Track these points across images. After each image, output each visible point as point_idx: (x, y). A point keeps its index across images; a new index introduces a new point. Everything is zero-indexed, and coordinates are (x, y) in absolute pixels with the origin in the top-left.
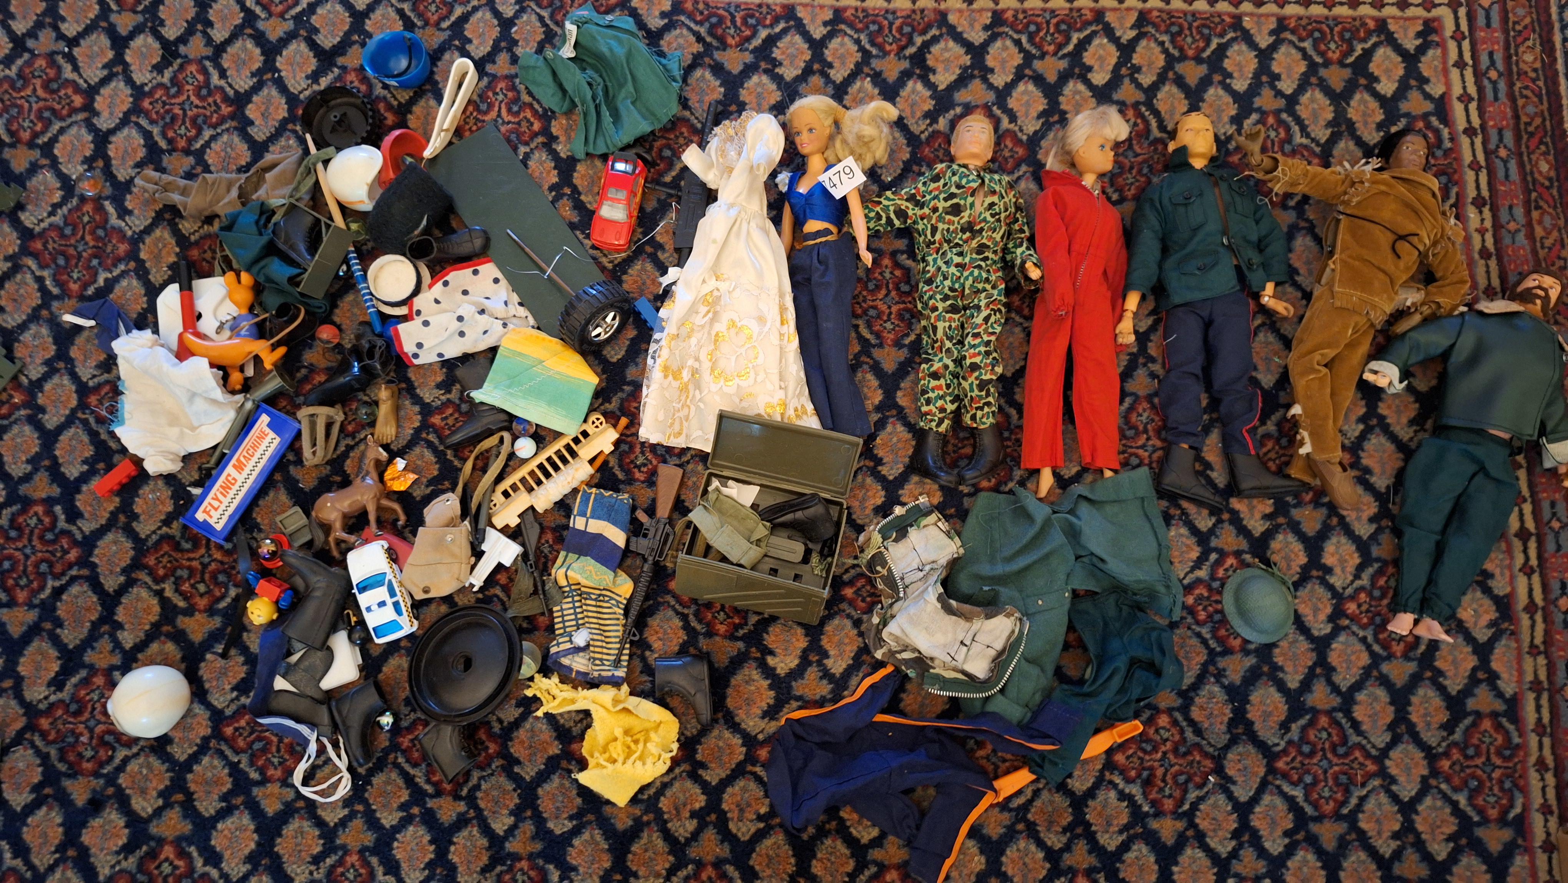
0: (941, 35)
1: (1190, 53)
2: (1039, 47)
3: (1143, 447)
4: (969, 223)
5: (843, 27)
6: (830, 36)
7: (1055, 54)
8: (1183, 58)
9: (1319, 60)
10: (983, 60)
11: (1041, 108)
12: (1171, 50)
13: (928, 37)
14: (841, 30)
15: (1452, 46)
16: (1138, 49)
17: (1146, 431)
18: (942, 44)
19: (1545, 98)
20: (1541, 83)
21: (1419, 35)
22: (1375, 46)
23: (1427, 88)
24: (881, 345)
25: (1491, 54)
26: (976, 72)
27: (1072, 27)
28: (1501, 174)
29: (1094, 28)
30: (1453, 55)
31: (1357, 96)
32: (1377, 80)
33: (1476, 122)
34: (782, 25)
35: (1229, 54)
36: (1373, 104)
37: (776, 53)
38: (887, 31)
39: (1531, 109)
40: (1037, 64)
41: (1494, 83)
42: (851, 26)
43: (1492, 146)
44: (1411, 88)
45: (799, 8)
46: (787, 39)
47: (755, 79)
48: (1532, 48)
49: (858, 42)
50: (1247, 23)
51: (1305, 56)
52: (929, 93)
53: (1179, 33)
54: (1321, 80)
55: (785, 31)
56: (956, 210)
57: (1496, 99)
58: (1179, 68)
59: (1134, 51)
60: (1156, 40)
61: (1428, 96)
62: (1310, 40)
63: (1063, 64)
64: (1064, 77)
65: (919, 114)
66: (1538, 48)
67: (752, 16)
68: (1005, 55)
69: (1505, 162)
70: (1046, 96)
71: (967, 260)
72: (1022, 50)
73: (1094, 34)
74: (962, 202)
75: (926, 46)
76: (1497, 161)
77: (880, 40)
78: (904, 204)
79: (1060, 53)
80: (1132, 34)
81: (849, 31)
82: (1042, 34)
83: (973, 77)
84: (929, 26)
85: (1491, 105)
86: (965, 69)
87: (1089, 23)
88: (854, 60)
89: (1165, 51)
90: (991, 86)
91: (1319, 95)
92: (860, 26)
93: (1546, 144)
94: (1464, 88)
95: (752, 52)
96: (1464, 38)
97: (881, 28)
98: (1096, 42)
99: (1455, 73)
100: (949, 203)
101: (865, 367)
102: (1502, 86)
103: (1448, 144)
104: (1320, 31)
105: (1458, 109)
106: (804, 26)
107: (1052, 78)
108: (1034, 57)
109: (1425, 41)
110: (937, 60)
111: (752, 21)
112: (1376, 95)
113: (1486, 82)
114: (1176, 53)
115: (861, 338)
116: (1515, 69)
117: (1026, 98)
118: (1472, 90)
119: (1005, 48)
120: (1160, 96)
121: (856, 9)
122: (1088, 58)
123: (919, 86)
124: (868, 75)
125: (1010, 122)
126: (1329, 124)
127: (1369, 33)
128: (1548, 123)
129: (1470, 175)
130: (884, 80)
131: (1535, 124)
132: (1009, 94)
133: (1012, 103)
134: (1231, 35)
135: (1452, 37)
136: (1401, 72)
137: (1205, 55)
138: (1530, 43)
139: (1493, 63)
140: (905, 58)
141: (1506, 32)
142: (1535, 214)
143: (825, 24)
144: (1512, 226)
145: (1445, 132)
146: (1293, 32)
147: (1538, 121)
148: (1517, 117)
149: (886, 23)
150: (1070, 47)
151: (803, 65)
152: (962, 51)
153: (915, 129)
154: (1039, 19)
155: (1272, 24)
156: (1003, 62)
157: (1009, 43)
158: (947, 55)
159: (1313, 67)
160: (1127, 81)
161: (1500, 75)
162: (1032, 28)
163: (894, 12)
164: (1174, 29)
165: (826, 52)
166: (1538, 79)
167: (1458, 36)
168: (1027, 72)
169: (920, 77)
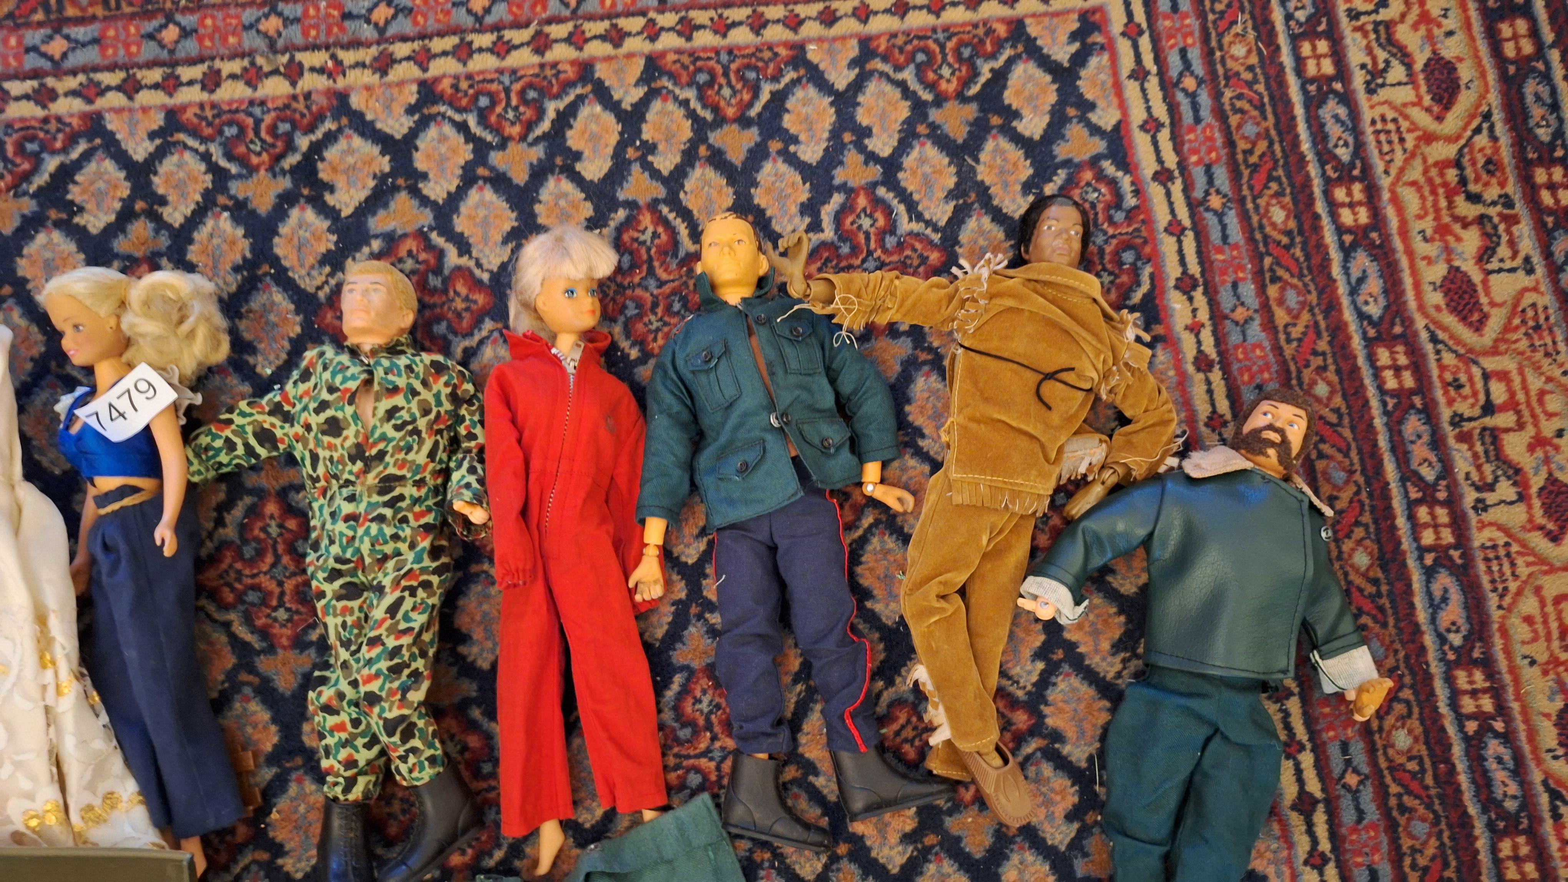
0: (340, 130)
1: (731, 112)
2: (497, 130)
3: (706, 753)
4: (358, 446)
5: (181, 136)
6: (160, 154)
7: (523, 138)
8: (720, 121)
9: (927, 96)
10: (410, 160)
11: (507, 227)
12: (700, 112)
13: (319, 134)
14: (178, 142)
15: (1124, 47)
16: (649, 116)
17: (709, 726)
18: (342, 144)
19: (1269, 109)
20: (1261, 87)
21: (1074, 36)
22: (1011, 62)
23: (1093, 117)
24: (271, 649)
25: (1183, 53)
26: (401, 182)
27: (545, 93)
28: (1215, 235)
29: (579, 90)
30: (1127, 63)
31: (989, 145)
32: (1017, 115)
33: (1171, 160)
34: (82, 146)
35: (789, 105)
36: (1015, 154)
37: (75, 194)
38: (251, 135)
39: (1250, 129)
40: (496, 158)
41: (1192, 96)
42: (195, 133)
43: (1198, 194)
44: (1069, 120)
45: (107, 116)
46: (92, 167)
47: (41, 238)
48: (1243, 36)
49: (206, 157)
50: (813, 53)
51: (906, 92)
52: (326, 224)
53: (711, 83)
54: (934, 127)
55: (86, 156)
56: (334, 427)
57: (1198, 120)
58: (715, 137)
59: (642, 119)
60: (676, 98)
61: (1095, 130)
62: (912, 67)
63: (538, 153)
64: (539, 174)
65: (311, 260)
66: (1251, 35)
67: (32, 139)
68: (443, 149)
69: (1220, 215)
70: (514, 205)
71: (362, 508)
72: (469, 137)
73: (580, 98)
74: (340, 415)
75: (317, 149)
76: (1209, 216)
77: (242, 149)
78: (268, 421)
79: (531, 138)
80: (638, 93)
81: (191, 142)
82: (499, 109)
83: (396, 189)
84: (319, 118)
85: (1191, 130)
86: (381, 179)
87: (571, 84)
88: (200, 188)
89: (692, 115)
90: (425, 201)
91: (931, 151)
92: (208, 131)
93: (1278, 179)
94: (1149, 109)
95: (34, 196)
96: (1141, 33)
97: (242, 129)
98: (585, 112)
99: (1132, 89)
100: (323, 417)
101: (247, 691)
102: (1204, 99)
103: (1131, 201)
104: (926, 50)
105: (1141, 142)
106: (118, 142)
107: (520, 177)
108: (490, 146)
109: (1083, 44)
110: (334, 170)
111: (31, 147)
112: (1018, 139)
113: (1180, 97)
114: (708, 115)
115: (235, 642)
116: (1220, 70)
117: (482, 213)
118: (1161, 111)
119: (443, 139)
120: (688, 185)
121: (202, 106)
122: (573, 139)
123: (310, 215)
124: (225, 208)
125: (461, 255)
126: (951, 195)
127: (999, 45)
128: (1277, 147)
129: (1168, 244)
130: (253, 212)
131: (1258, 151)
132: (456, 210)
133: (460, 224)
134: (790, 75)
135: (1123, 34)
136: (1053, 98)
137: (753, 113)
138: (1238, 28)
139: (1187, 65)
140: (284, 172)
141: (1202, 15)
142: (1273, 291)
143: (152, 136)
144: (1240, 314)
145: (1126, 183)
146: (885, 58)
147: (1262, 146)
148: (1230, 143)
149: (250, 121)
150: (545, 126)
151: (118, 205)
152: (376, 150)
153: (308, 284)
154: (494, 87)
155: (853, 50)
156: (442, 161)
157: (448, 129)
158: (350, 160)
159: (919, 108)
160: (636, 168)
161: (1200, 82)
162: (484, 102)
163: (263, 103)
164: (702, 78)
165: (156, 180)
166: (1255, 81)
167: (1132, 32)
168: (481, 171)
169: (310, 200)
